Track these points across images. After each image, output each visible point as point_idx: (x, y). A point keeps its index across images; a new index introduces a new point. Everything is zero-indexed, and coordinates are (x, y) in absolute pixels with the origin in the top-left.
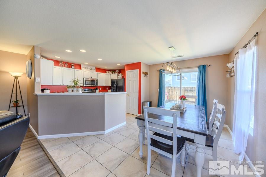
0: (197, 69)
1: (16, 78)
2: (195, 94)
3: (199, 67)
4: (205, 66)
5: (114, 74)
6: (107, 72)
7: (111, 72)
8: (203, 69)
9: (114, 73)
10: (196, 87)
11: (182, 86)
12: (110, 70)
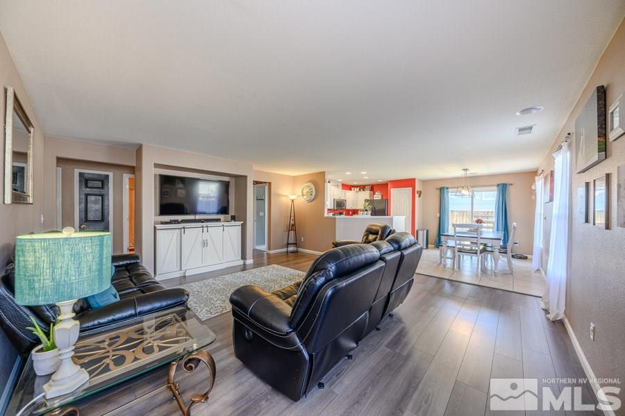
0: (496, 188)
1: (293, 201)
2: (494, 220)
3: (498, 185)
4: (506, 184)
5: (362, 192)
6: (353, 189)
7: (358, 189)
8: (503, 188)
9: (364, 190)
10: (494, 210)
11: (474, 210)
12: (357, 186)
